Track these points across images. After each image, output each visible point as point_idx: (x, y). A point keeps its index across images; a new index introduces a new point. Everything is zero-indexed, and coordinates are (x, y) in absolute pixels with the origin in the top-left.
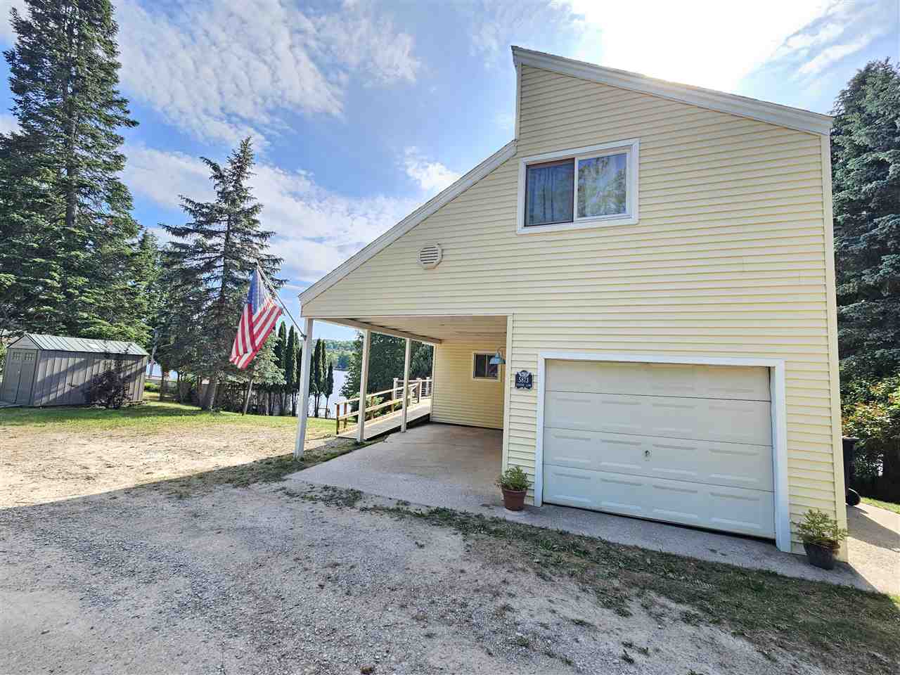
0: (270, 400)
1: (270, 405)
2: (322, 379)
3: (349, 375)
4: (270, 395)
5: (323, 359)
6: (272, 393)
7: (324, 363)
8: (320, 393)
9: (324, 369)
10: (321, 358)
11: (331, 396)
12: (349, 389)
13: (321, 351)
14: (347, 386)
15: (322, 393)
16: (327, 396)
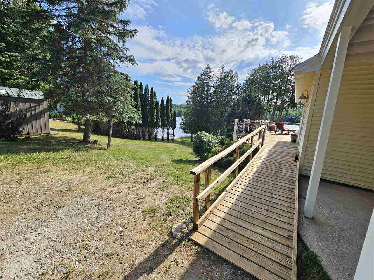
0: (143, 131)
1: (143, 134)
2: (170, 120)
3: (183, 118)
4: (142, 128)
5: (170, 108)
6: (144, 128)
7: (171, 110)
8: (169, 128)
9: (171, 114)
10: (169, 107)
11: (175, 129)
12: (184, 125)
13: (169, 103)
14: (182, 124)
15: (170, 128)
16: (173, 130)
